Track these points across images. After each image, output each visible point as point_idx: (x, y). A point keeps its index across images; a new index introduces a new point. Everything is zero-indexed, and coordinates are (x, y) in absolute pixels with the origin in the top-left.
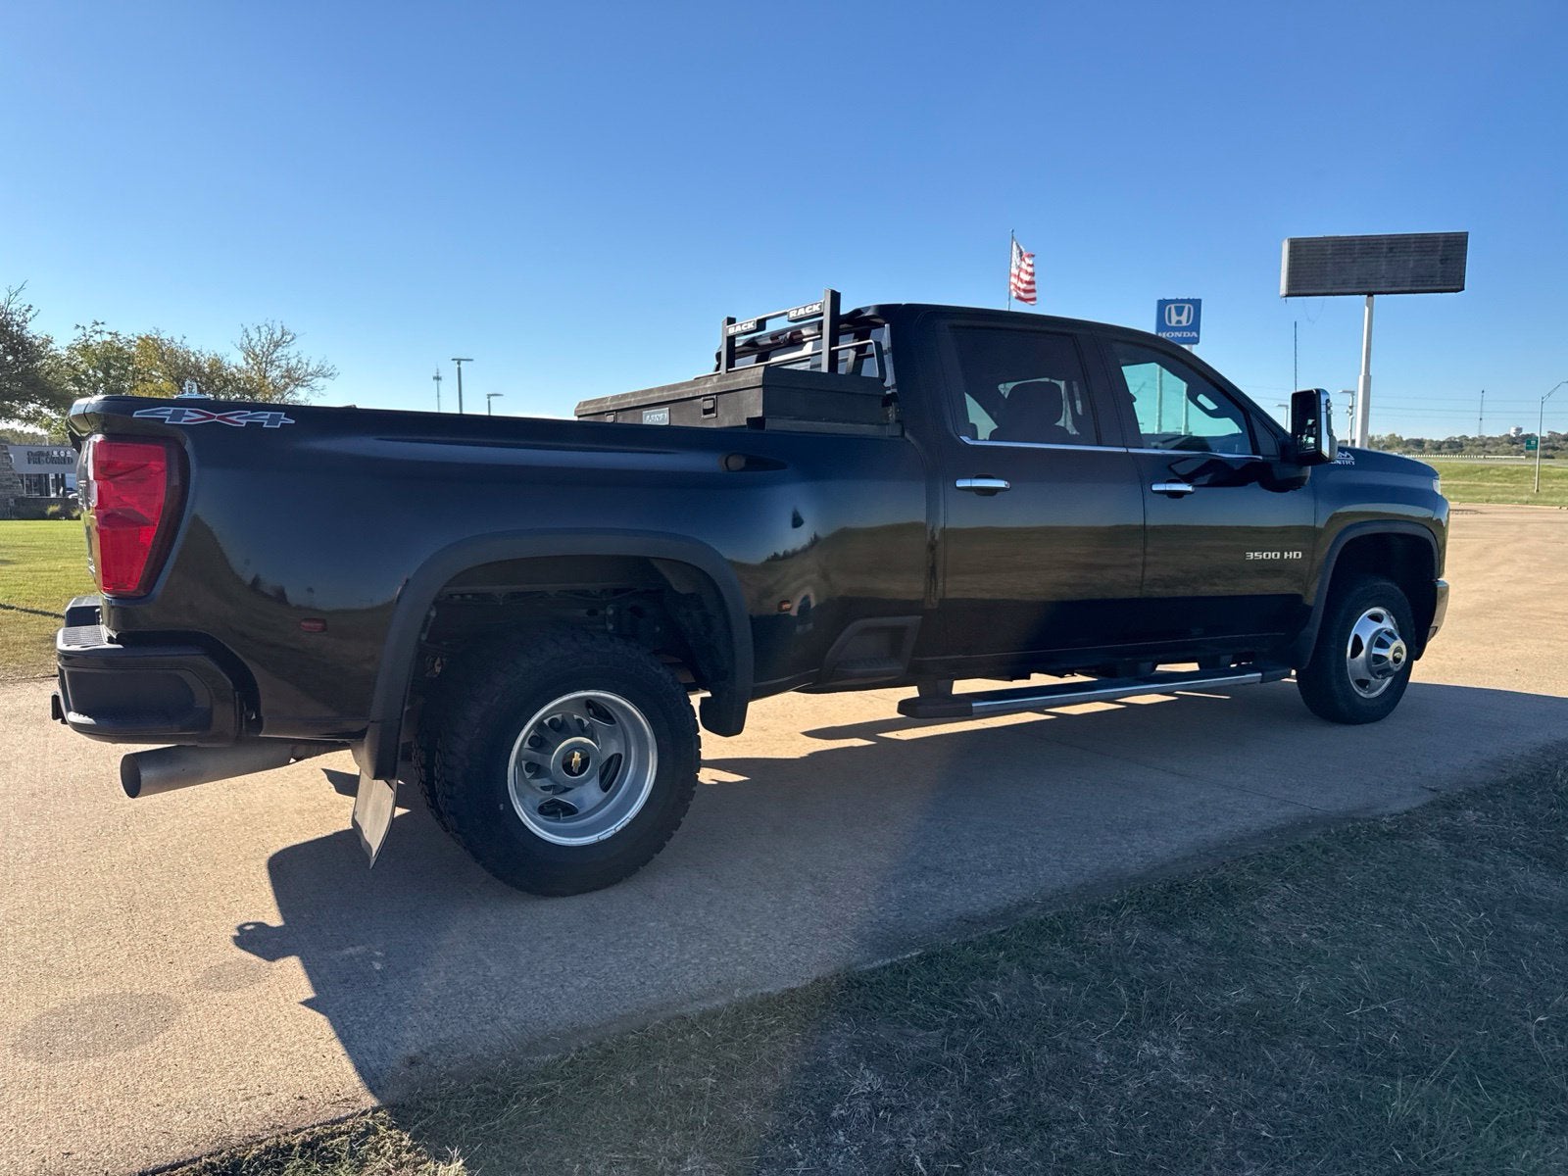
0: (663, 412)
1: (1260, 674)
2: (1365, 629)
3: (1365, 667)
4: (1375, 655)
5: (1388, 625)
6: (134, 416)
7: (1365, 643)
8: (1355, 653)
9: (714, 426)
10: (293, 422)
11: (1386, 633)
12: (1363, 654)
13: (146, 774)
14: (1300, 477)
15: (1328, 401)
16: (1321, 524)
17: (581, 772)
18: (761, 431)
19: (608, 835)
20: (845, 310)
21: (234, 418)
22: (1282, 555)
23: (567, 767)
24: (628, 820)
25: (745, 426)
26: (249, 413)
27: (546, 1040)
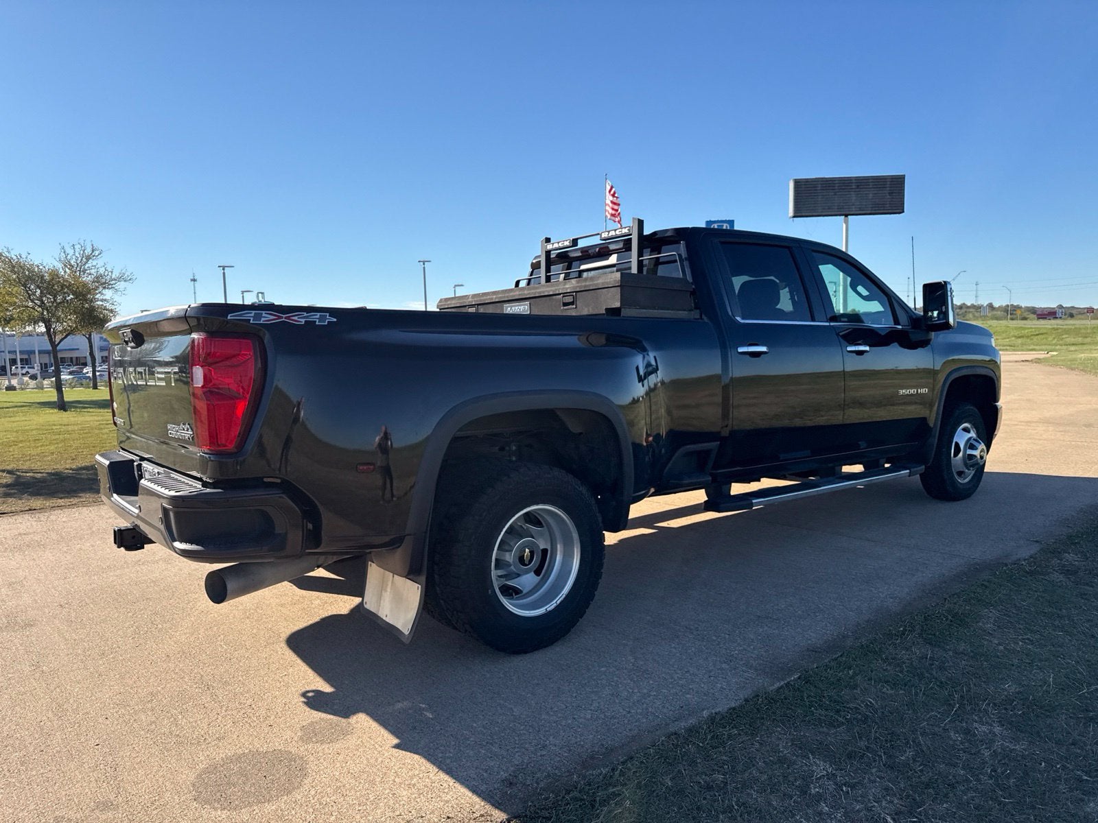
0: (525, 305)
1: (908, 471)
2: (961, 438)
3: (962, 463)
4: (968, 455)
5: (973, 434)
6: (229, 318)
7: (962, 446)
8: (956, 454)
9: (574, 314)
10: (335, 320)
11: (974, 439)
12: (961, 455)
13: (231, 585)
15: (951, 289)
16: (938, 367)
17: (529, 564)
18: (618, 318)
20: (647, 232)
21: (296, 318)
22: (917, 391)
23: (521, 559)
24: (564, 596)
25: (604, 314)
26: (305, 314)
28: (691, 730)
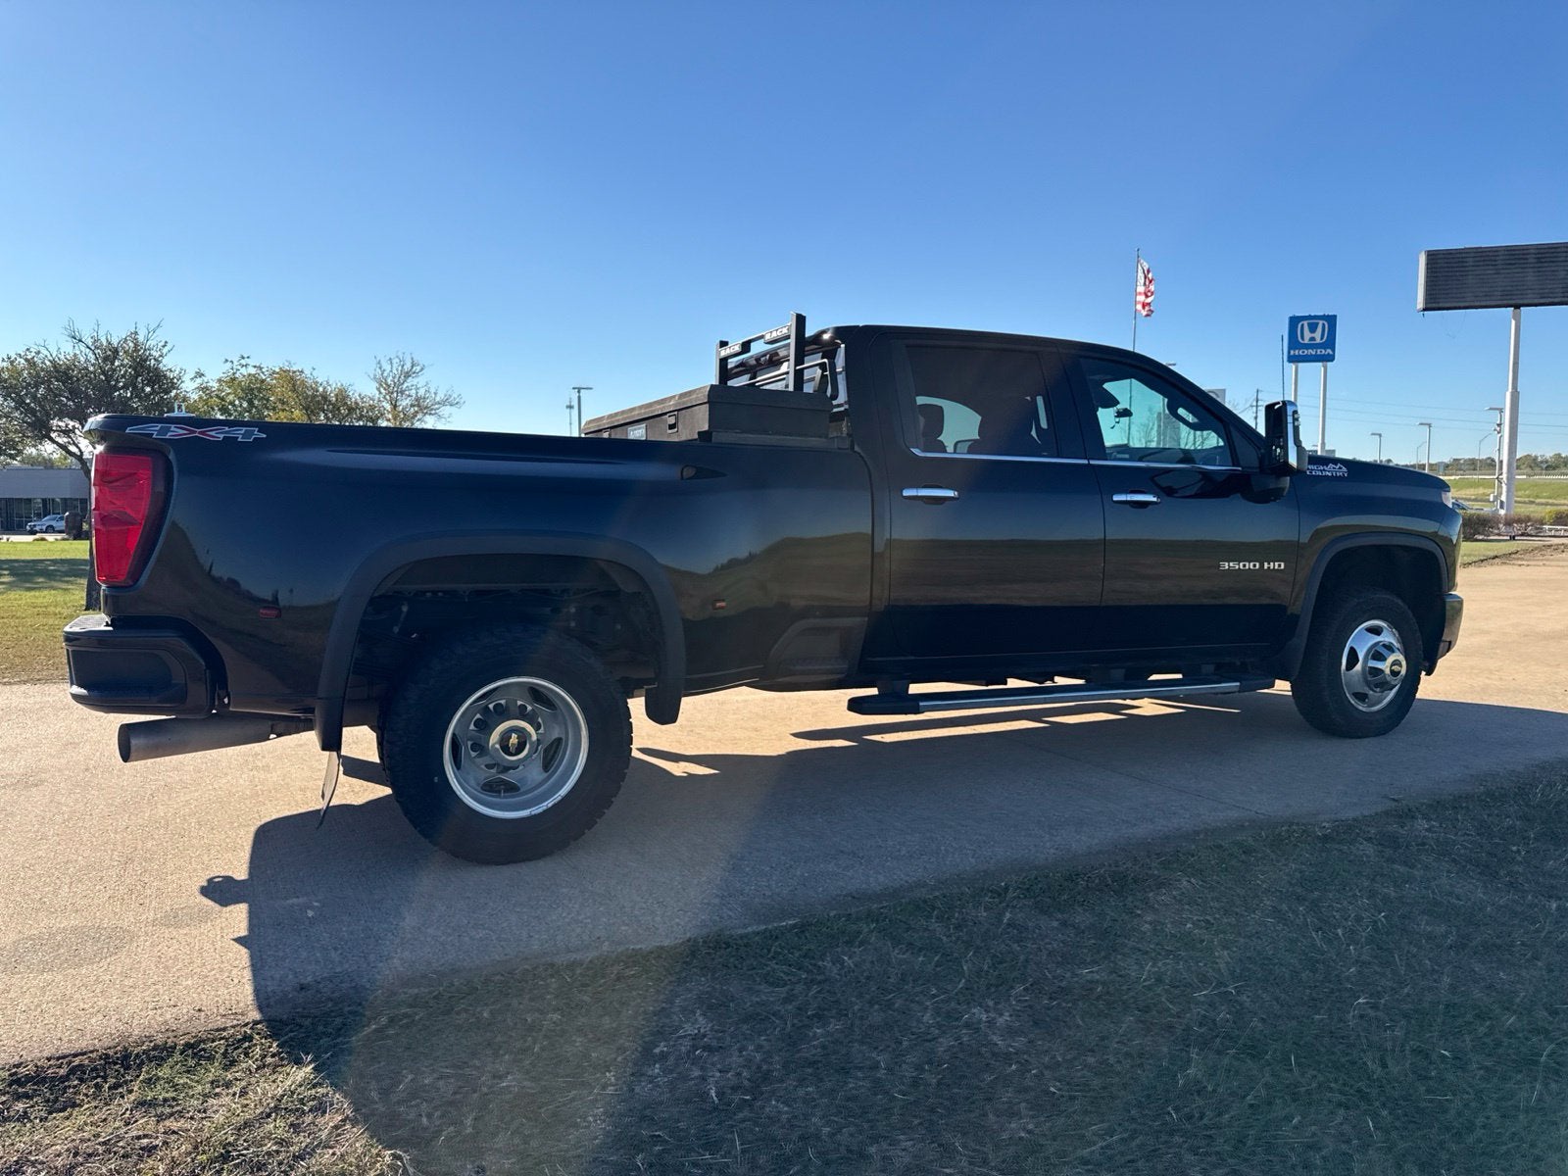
0: (639, 429)
1: (1238, 684)
2: (1360, 641)
3: (1361, 680)
4: (1370, 667)
5: (1388, 637)
6: (127, 431)
7: (1361, 657)
8: (1350, 666)
9: (677, 440)
10: (265, 436)
11: (1384, 646)
12: (1358, 667)
13: (135, 742)
14: (1280, 488)
15: (1295, 412)
16: (1305, 539)
17: (519, 752)
18: (710, 444)
19: (540, 810)
21: (213, 433)
22: (1262, 566)
23: (505, 748)
24: (560, 798)
25: (696, 440)
26: (227, 429)
27: (422, 977)
28: (571, 966)
